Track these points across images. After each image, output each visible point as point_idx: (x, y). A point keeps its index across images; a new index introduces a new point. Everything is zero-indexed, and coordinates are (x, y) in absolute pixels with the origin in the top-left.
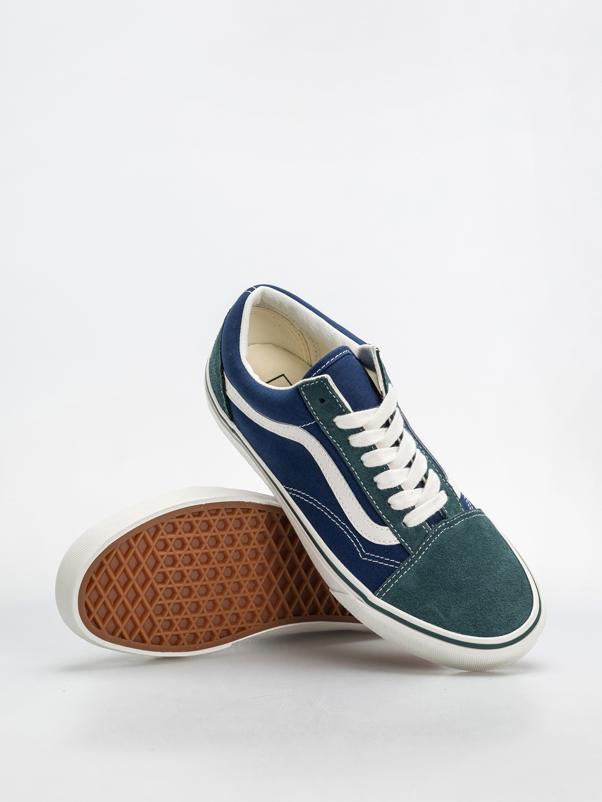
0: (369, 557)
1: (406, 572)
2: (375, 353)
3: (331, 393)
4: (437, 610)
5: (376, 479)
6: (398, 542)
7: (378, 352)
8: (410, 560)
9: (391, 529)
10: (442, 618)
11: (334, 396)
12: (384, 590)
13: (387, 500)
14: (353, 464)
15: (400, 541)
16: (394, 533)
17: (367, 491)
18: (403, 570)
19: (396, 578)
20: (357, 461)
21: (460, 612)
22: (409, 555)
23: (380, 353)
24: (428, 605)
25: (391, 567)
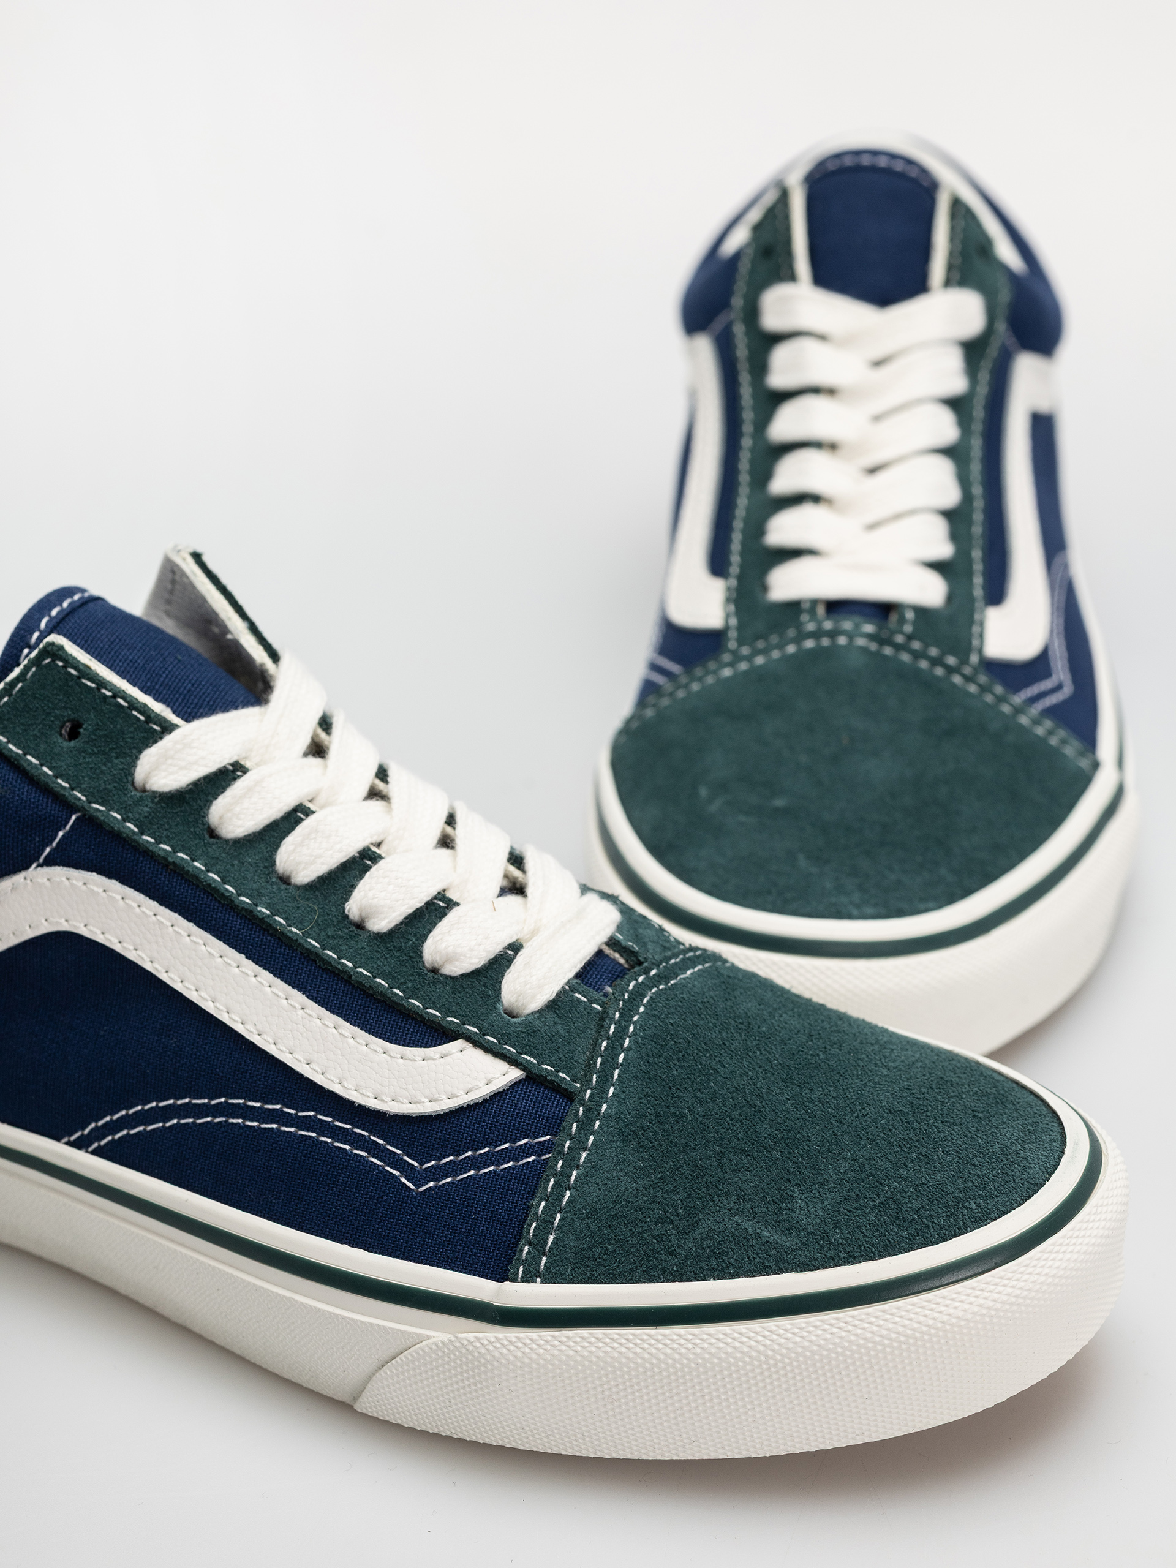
0: (436, 1174)
1: (584, 1155)
2: (191, 561)
3: (89, 683)
4: (748, 1225)
5: (354, 907)
6: (515, 1074)
7: (197, 557)
8: (581, 1109)
9: (475, 1042)
10: (777, 1243)
11: (104, 691)
12: (538, 1245)
13: (419, 954)
14: (256, 896)
15: (523, 1068)
16: (488, 1049)
17: (339, 958)
18: (574, 1152)
19: (560, 1188)
20: (268, 882)
21: (827, 1198)
22: (569, 1097)
23: (206, 558)
24: (708, 1224)
25: (529, 1162)
